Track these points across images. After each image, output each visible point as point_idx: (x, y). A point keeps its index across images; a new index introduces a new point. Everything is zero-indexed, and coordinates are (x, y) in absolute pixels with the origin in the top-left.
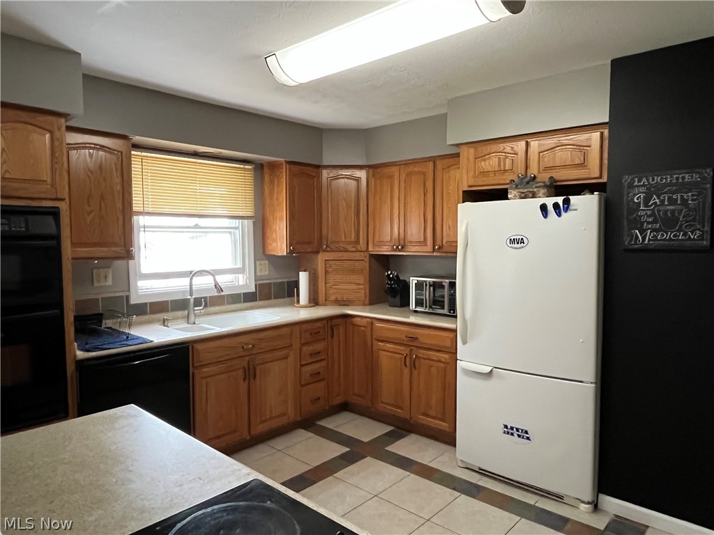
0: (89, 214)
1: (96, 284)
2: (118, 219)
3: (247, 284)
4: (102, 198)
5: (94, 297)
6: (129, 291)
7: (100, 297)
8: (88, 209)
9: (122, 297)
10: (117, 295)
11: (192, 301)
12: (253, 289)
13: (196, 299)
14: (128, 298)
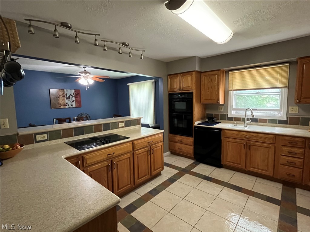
0: (208, 92)
1: (219, 110)
2: (215, 93)
3: (282, 116)
4: (211, 87)
5: (218, 113)
6: (228, 113)
7: (220, 114)
8: (208, 91)
9: (226, 114)
10: (224, 114)
11: (246, 119)
12: (285, 119)
13: (247, 119)
14: (227, 115)
